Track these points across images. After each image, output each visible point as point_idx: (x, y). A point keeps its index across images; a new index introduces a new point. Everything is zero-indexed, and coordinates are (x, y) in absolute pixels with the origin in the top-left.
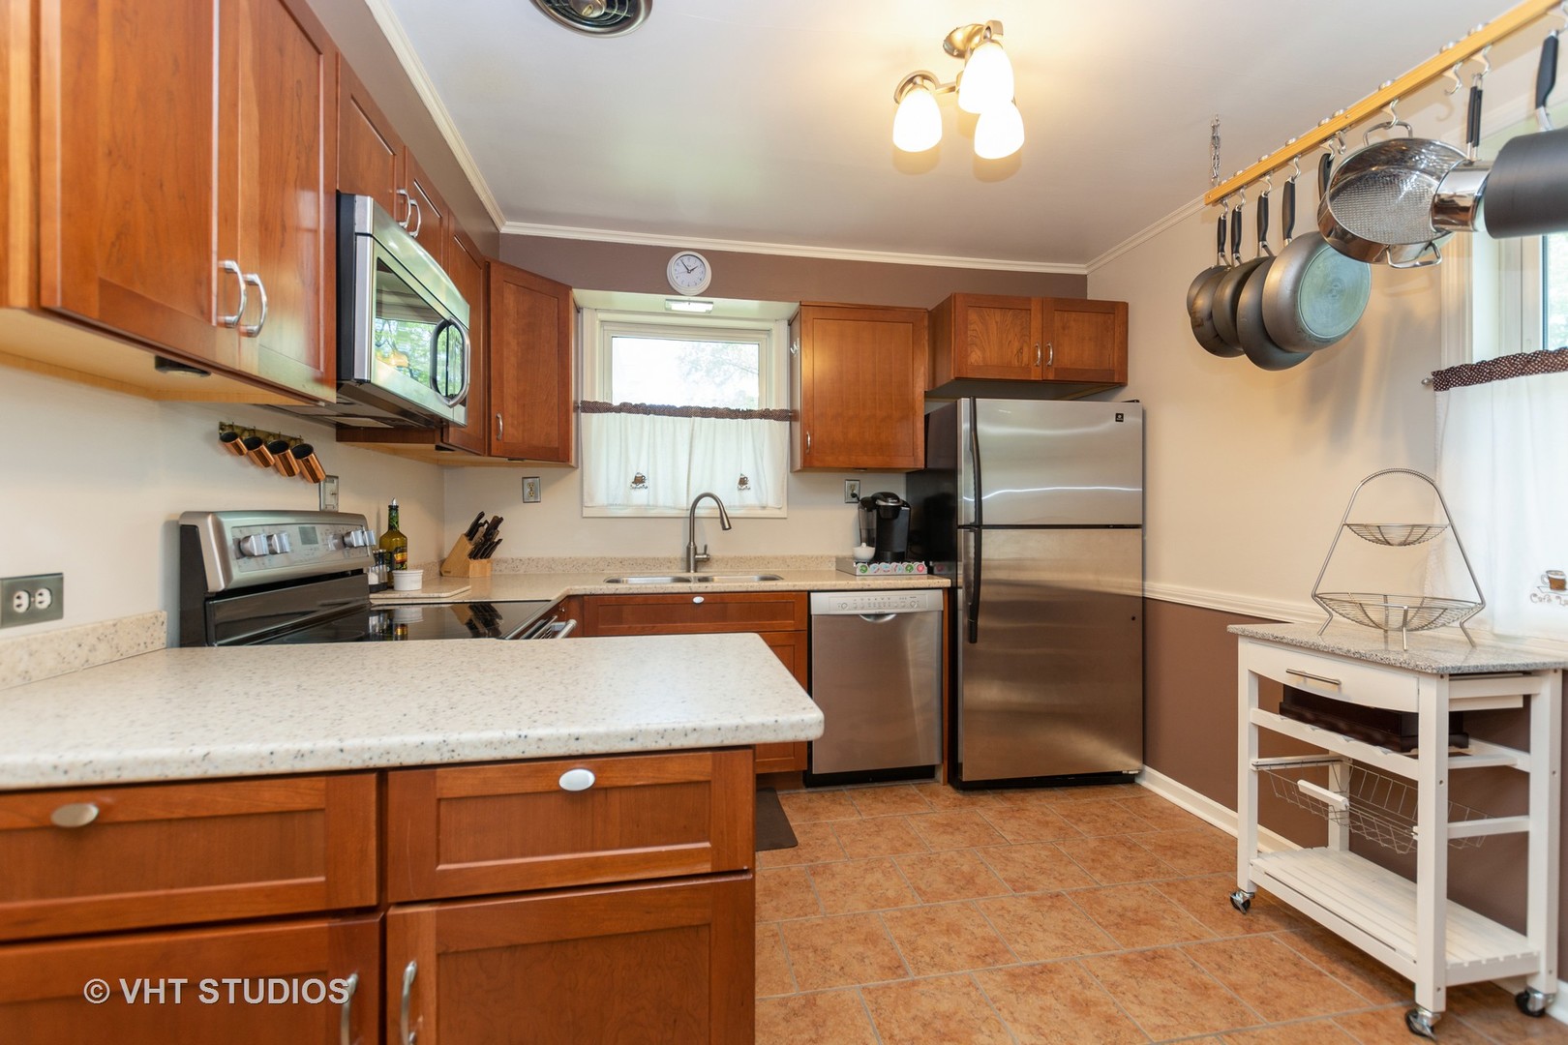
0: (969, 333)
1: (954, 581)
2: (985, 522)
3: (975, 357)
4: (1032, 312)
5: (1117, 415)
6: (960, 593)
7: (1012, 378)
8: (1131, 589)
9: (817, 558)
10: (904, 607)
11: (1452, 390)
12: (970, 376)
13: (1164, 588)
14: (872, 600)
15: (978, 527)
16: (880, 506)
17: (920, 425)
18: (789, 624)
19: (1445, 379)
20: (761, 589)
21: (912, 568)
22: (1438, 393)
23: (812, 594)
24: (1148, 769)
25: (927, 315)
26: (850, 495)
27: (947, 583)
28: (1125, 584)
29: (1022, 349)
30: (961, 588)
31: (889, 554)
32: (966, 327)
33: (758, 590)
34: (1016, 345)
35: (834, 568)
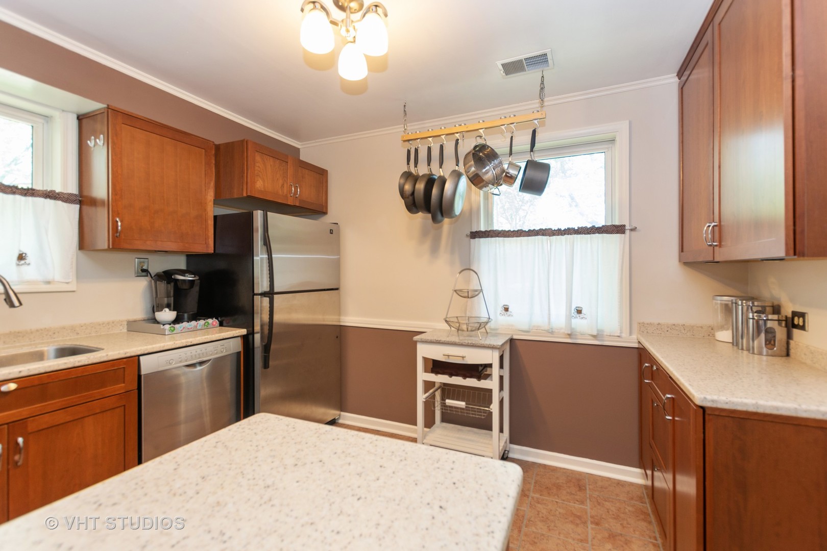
0: (256, 168)
1: (251, 329)
2: (276, 290)
3: (259, 184)
4: (289, 164)
5: (331, 230)
6: (257, 337)
7: (279, 201)
8: (335, 321)
9: (108, 323)
10: (217, 353)
11: (476, 239)
12: (256, 196)
13: (352, 319)
14: (194, 353)
15: (270, 294)
16: (178, 280)
17: (211, 222)
18: (120, 387)
19: (476, 235)
20: (90, 362)
21: (208, 324)
22: (471, 240)
23: (141, 358)
24: (343, 413)
25: (214, 146)
26: (140, 270)
27: (243, 331)
28: (329, 319)
29: (283, 184)
30: (257, 333)
31: (186, 315)
32: (255, 164)
33: (86, 363)
34: (281, 182)
35: (125, 330)
